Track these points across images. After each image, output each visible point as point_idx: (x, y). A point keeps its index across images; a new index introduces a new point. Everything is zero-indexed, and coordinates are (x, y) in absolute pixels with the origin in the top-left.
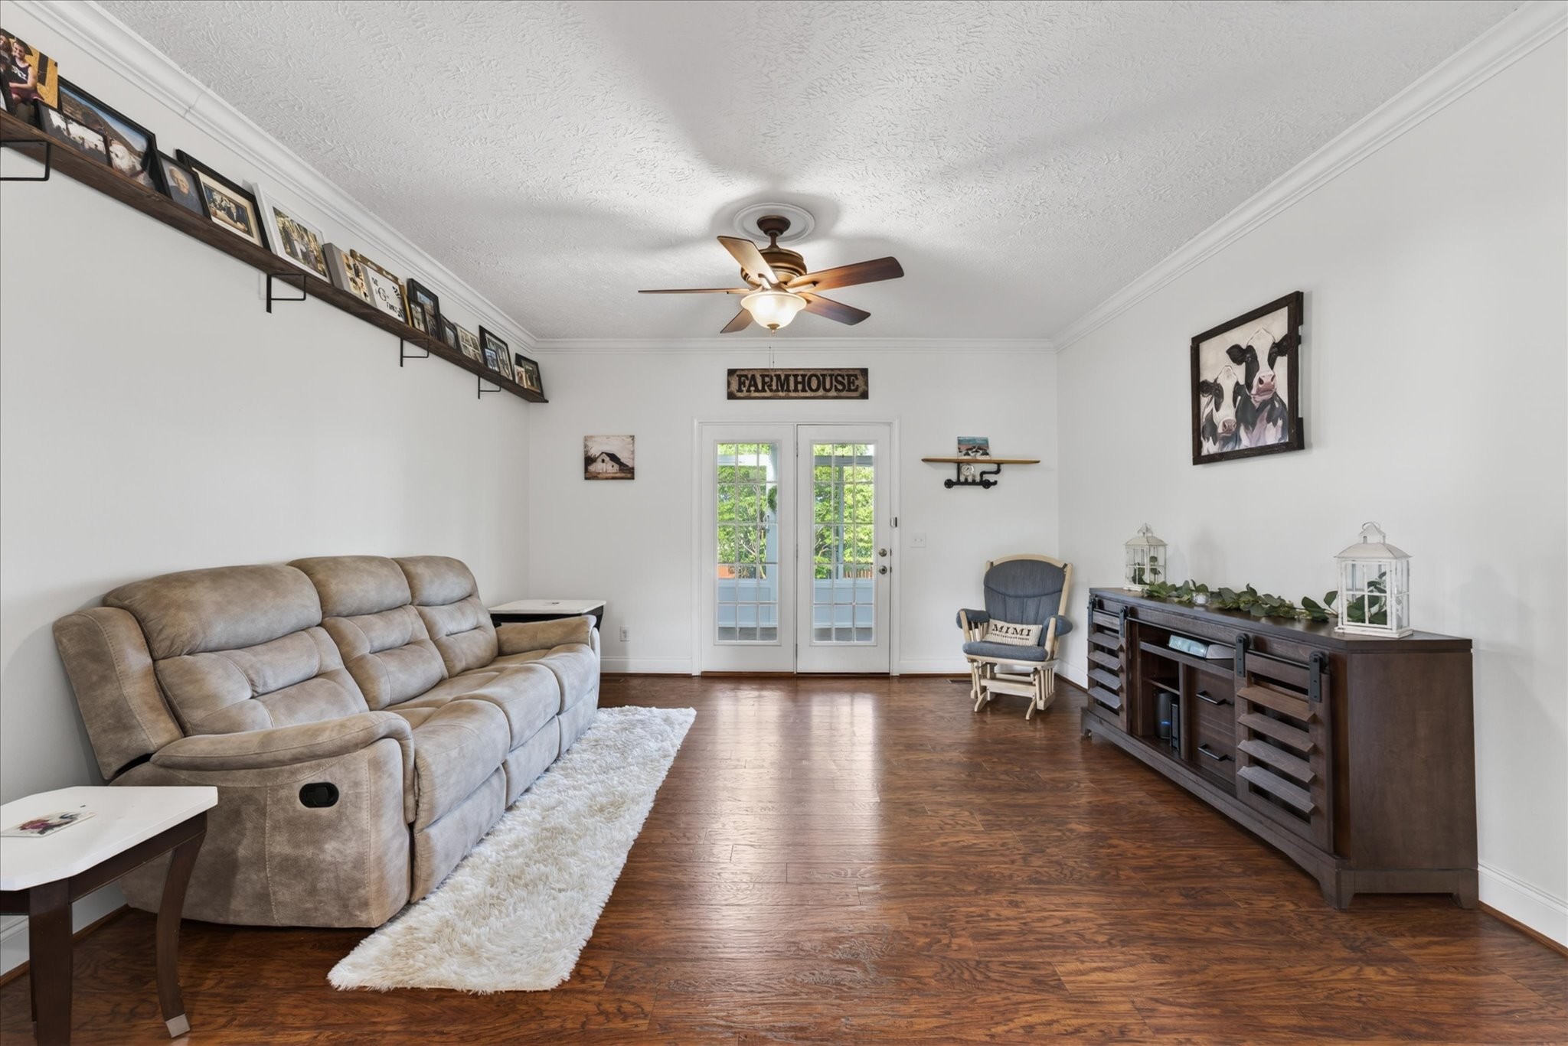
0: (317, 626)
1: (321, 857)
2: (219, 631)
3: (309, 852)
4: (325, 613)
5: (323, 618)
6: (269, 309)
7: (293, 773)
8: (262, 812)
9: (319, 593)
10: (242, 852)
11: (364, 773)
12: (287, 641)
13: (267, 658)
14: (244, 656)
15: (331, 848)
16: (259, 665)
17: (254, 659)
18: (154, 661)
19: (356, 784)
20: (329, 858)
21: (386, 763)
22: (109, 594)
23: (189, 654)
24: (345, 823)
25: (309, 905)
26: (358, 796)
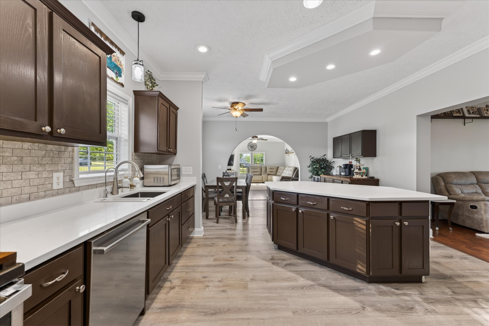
0: (476, 184)
1: (474, 217)
2: (455, 181)
3: (472, 216)
4: (477, 182)
5: (477, 183)
6: (464, 125)
7: (469, 203)
8: (463, 208)
9: (476, 178)
10: (460, 213)
11: (482, 205)
12: (469, 186)
13: (464, 187)
14: (460, 186)
15: (476, 216)
16: (462, 188)
17: (461, 187)
18: (445, 184)
19: (481, 207)
20: (476, 218)
21: (487, 205)
22: (438, 174)
23: (450, 184)
24: (479, 212)
25: (472, 224)
26: (481, 209)
